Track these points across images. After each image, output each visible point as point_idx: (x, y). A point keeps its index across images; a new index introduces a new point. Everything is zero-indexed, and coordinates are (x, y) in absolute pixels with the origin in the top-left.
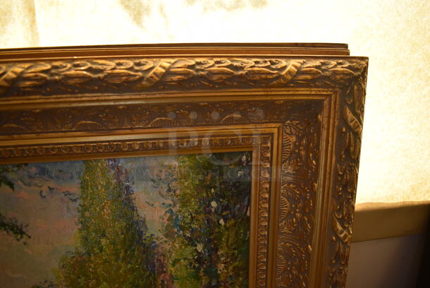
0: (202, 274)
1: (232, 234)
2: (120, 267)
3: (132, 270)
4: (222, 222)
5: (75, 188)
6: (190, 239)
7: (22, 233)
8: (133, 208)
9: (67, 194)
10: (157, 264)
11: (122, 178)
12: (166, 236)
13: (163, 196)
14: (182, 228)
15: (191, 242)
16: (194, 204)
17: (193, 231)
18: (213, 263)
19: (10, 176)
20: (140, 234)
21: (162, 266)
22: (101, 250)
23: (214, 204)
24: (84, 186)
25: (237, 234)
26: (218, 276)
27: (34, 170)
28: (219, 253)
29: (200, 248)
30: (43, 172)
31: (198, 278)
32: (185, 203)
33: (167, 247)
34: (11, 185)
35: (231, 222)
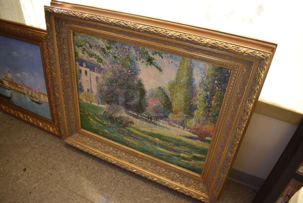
0: (206, 101)
1: (219, 93)
2: (184, 90)
3: (187, 92)
4: (217, 88)
5: (178, 64)
6: (206, 89)
7: (161, 71)
8: (192, 75)
10: (194, 93)
11: (192, 65)
12: (200, 86)
13: (201, 73)
14: (204, 85)
15: (206, 90)
16: (210, 79)
17: (207, 87)
18: (211, 100)
19: (163, 55)
20: (192, 83)
21: (196, 94)
22: (180, 83)
23: (216, 81)
24: (181, 64)
25: (221, 93)
26: (212, 104)
27: (169, 55)
28: (214, 97)
29: (208, 93)
30: (171, 57)
31: (205, 103)
32: (207, 78)
33: (199, 89)
34: (162, 57)
35: (220, 89)
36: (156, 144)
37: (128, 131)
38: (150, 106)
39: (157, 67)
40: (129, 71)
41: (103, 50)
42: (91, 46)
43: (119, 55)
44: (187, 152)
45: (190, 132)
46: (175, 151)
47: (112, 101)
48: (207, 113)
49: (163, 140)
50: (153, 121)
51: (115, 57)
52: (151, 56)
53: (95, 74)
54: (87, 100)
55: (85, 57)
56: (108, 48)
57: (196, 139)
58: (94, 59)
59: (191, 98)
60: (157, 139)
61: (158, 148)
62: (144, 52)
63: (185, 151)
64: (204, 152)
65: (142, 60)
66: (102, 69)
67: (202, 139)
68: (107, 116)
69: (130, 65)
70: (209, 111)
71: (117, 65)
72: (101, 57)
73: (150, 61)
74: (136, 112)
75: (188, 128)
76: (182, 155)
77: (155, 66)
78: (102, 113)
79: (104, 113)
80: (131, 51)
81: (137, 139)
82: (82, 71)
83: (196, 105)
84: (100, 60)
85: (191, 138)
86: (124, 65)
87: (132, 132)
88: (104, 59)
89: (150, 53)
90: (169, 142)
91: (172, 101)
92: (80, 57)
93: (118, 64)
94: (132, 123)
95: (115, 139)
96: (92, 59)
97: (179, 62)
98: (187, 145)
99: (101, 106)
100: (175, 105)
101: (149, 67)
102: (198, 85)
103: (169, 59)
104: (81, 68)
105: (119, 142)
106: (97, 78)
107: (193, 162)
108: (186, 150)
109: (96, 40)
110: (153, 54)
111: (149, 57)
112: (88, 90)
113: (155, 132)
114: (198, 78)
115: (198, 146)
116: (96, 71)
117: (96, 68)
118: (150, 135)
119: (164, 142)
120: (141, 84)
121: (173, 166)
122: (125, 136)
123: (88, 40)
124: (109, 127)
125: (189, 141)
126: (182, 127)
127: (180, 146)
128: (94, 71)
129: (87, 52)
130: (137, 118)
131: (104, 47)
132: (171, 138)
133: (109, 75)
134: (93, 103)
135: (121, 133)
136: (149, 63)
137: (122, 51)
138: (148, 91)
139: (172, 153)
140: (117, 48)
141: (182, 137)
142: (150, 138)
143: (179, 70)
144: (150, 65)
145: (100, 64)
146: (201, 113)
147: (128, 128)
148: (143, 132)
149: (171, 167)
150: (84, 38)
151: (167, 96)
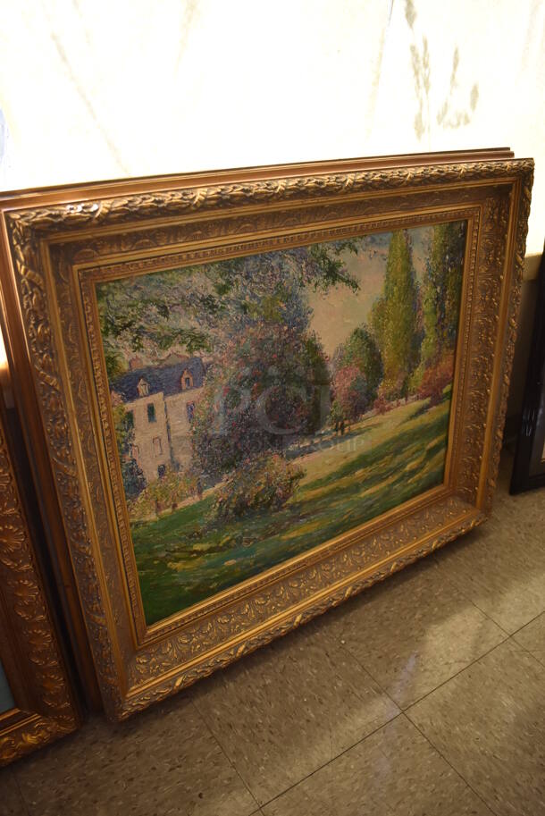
0: (437, 309)
2: (400, 307)
3: (406, 309)
4: (450, 269)
5: (386, 251)
7: (357, 286)
8: (411, 264)
9: (383, 255)
10: (418, 304)
11: (409, 242)
12: (424, 282)
13: (425, 252)
14: (432, 275)
16: (438, 258)
17: (436, 277)
18: (444, 300)
19: (357, 245)
20: (413, 281)
21: (420, 304)
22: (393, 295)
23: (447, 257)
24: (390, 250)
26: (445, 310)
27: (369, 239)
28: (447, 292)
29: (438, 289)
30: (373, 241)
31: (436, 313)
32: (435, 258)
33: (424, 290)
34: (356, 252)
35: (454, 269)
36: (356, 488)
37: (291, 507)
38: (338, 395)
39: (347, 282)
40: (286, 328)
41: (208, 303)
42: (164, 311)
43: (254, 296)
44: (417, 451)
45: (418, 398)
46: (396, 470)
47: (242, 453)
48: (440, 334)
49: (371, 463)
50: (346, 430)
51: (244, 308)
52: (334, 258)
53: (184, 398)
54: (159, 508)
55: (147, 357)
56: (222, 290)
57: (428, 406)
58: (178, 347)
59: (413, 320)
60: (359, 473)
61: (362, 495)
62: (318, 255)
63: (414, 453)
64: (443, 425)
65: (314, 280)
66: (205, 369)
67: (437, 400)
68: (230, 511)
69: (285, 309)
70: (443, 327)
71: (251, 330)
72: (201, 329)
73: (333, 273)
74: (306, 435)
75: (414, 393)
76: (408, 468)
77: (343, 280)
78: (214, 513)
79: (220, 508)
80: (286, 267)
81: (315, 512)
82: (136, 416)
83: (423, 328)
84: (198, 341)
85: (421, 411)
86: (269, 320)
87: (302, 503)
88: (211, 332)
89: (331, 254)
90: (382, 457)
91: (382, 351)
92: (126, 367)
93: (254, 324)
94: (301, 475)
95: (258, 565)
96: (169, 351)
97: (388, 245)
98: (415, 434)
99: (209, 492)
100: (387, 356)
101: (332, 290)
102: (421, 281)
103: (370, 247)
104: (129, 406)
105: (270, 565)
106: (191, 408)
107: (429, 465)
108: (414, 449)
109: (184, 280)
110: (337, 253)
111: (330, 263)
112: (161, 471)
113: (354, 457)
114: (420, 265)
115: (431, 421)
116: (184, 386)
117: (186, 376)
118: (343, 475)
119: (375, 465)
120: (316, 348)
121: (397, 510)
122: (283, 531)
123: (154, 293)
124: (239, 541)
125: (418, 422)
126: (402, 401)
127: (404, 450)
128: (180, 390)
129: (151, 336)
130: (311, 452)
131: (211, 291)
132: (386, 443)
133: (229, 372)
134: (180, 506)
135: (273, 534)
136: (331, 280)
137: (262, 280)
138: (332, 356)
139: (391, 480)
140: (247, 277)
141: (407, 424)
142: (345, 482)
143: (389, 265)
144: (333, 283)
145: (197, 354)
146: (431, 341)
147: (290, 501)
148: (329, 479)
149: (395, 516)
150: (136, 295)
151: (371, 345)
